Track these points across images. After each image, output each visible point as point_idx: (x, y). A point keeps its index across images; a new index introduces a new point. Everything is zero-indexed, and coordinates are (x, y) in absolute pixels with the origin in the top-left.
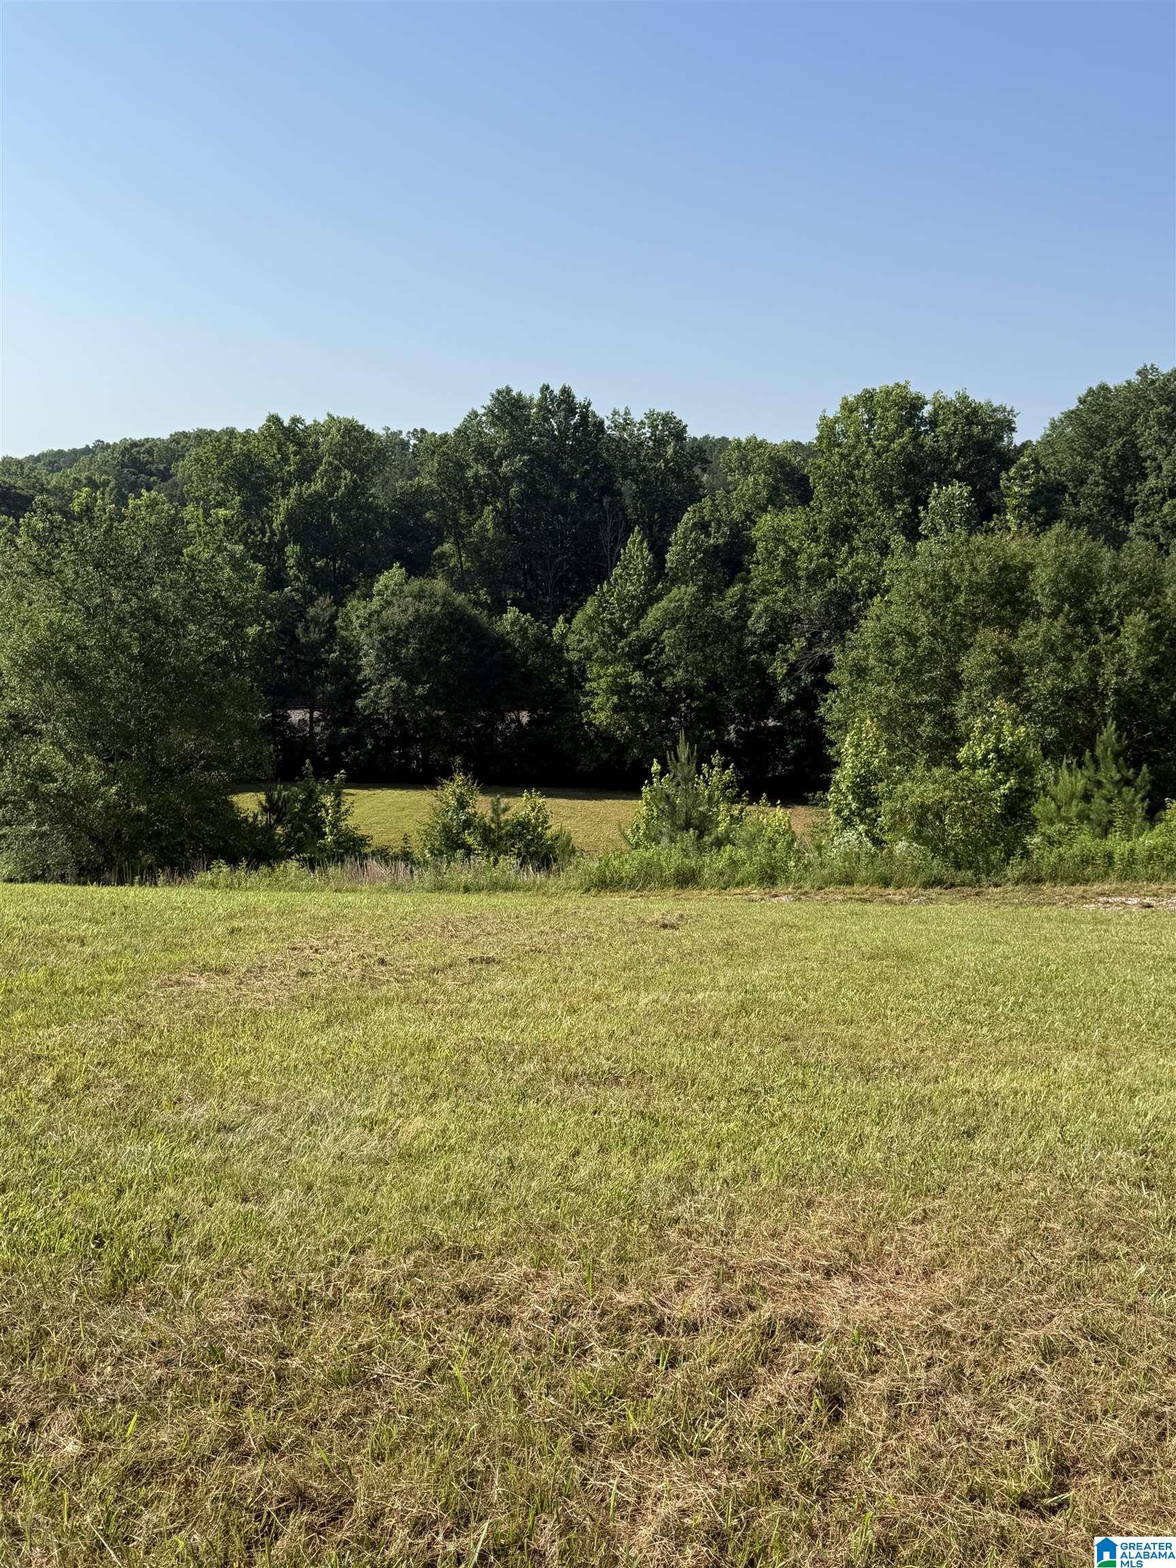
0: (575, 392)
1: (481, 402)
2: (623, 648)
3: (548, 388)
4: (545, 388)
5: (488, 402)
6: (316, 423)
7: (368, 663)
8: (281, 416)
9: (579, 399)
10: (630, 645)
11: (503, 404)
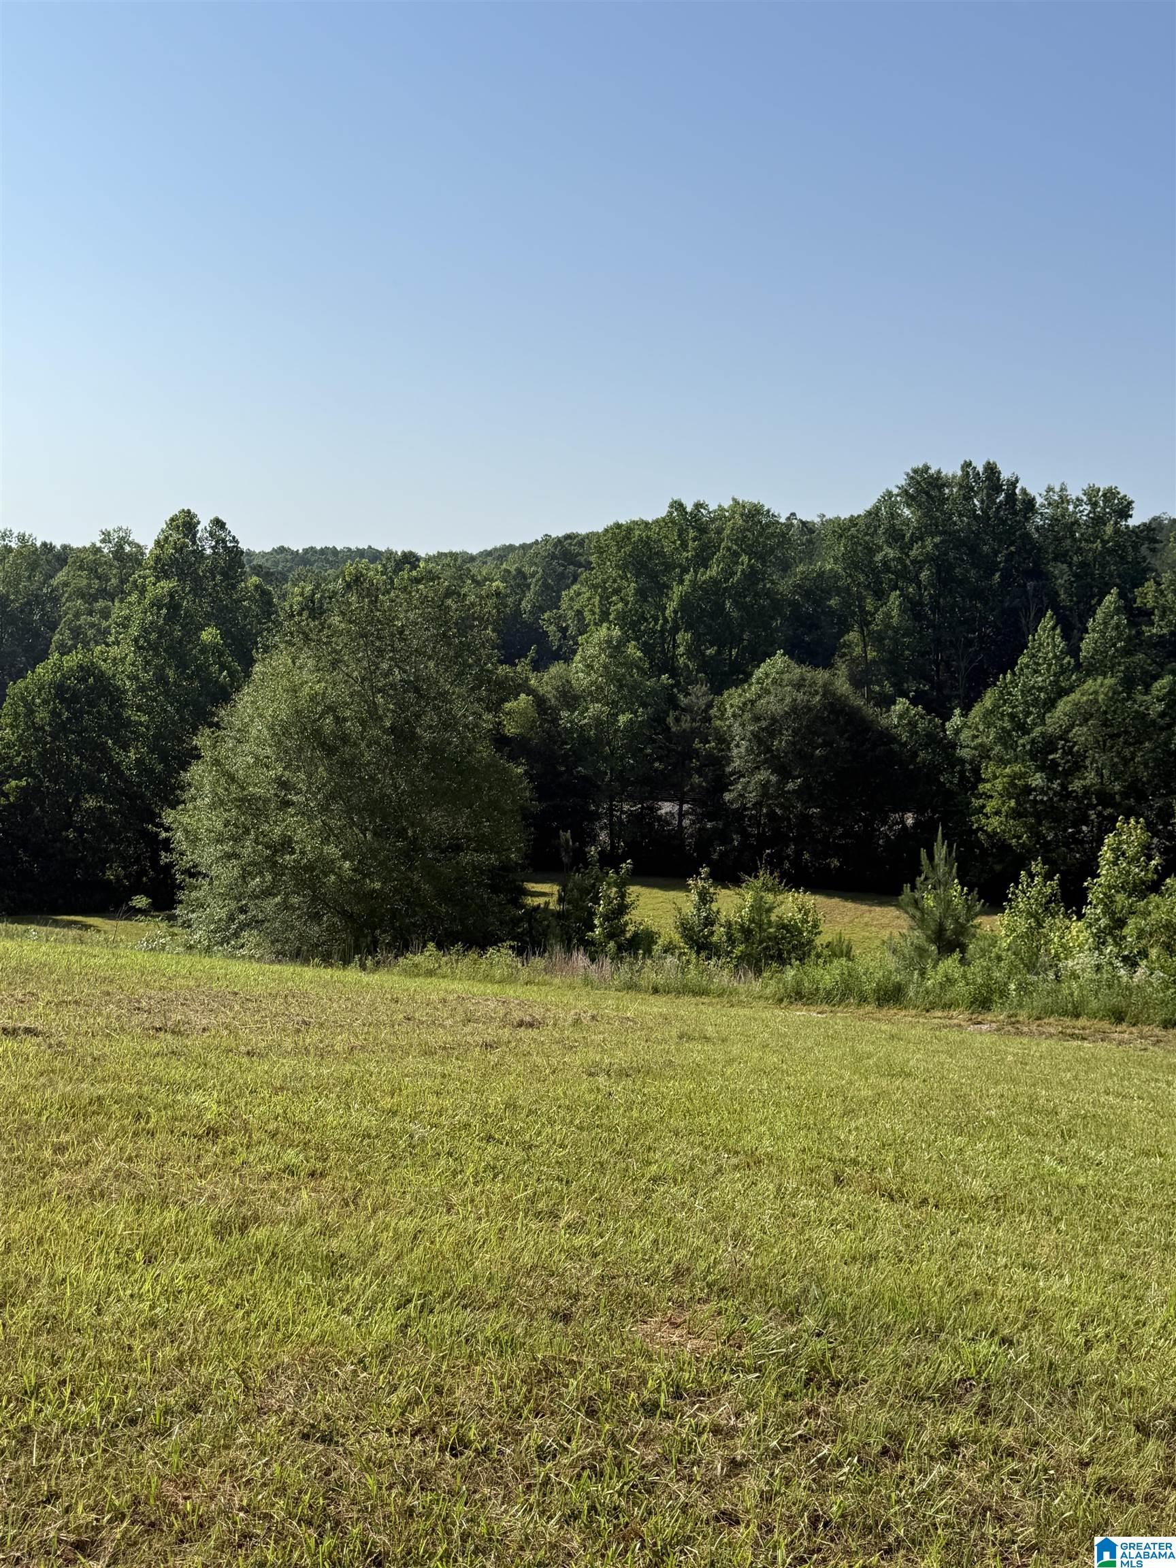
0: (1000, 467)
1: (896, 481)
2: (1024, 746)
3: (970, 464)
4: (968, 465)
5: (902, 482)
6: (721, 508)
7: (739, 755)
8: (684, 502)
9: (1005, 475)
10: (1033, 742)
11: (918, 483)
